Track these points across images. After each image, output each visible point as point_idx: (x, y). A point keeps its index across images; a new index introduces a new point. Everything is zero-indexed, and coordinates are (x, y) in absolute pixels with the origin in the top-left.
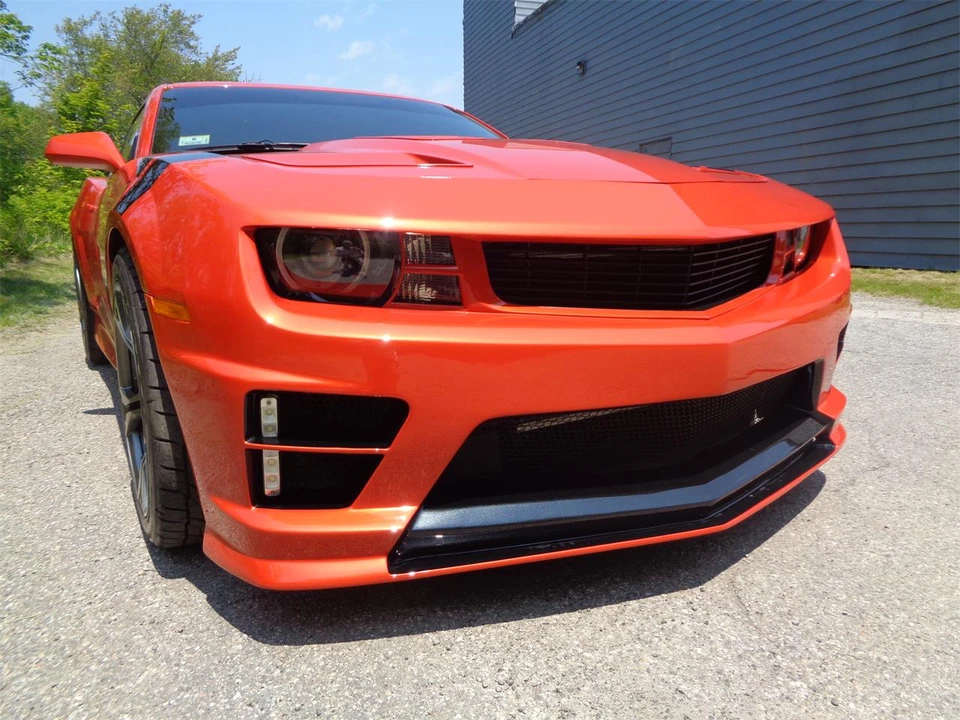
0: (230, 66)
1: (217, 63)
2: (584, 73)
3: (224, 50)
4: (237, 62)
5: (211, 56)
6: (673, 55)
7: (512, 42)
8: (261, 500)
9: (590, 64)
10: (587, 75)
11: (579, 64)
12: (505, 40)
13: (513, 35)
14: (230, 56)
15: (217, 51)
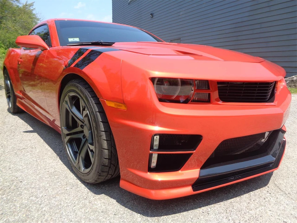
0: (31, 8)
1: (27, 7)
2: (152, 17)
3: (29, 3)
4: (34, 7)
5: (24, 4)
6: (181, 13)
7: (129, 6)
8: (151, 170)
9: (154, 15)
10: (154, 17)
11: (151, 14)
12: (126, 5)
13: (129, 4)
14: (31, 5)
15: (27, 3)
